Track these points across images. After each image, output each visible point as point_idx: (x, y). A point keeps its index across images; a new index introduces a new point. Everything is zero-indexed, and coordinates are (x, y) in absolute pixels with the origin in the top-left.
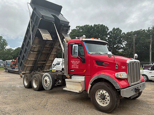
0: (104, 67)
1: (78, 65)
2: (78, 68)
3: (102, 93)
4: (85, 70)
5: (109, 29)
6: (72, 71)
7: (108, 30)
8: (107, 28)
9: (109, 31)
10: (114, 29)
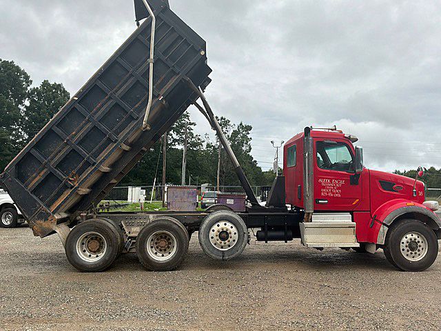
0: (395, 193)
1: (338, 188)
2: (340, 196)
3: (411, 239)
4: (358, 200)
5: (31, 81)
6: (325, 203)
7: (29, 82)
8: (27, 77)
9: (32, 87)
10: (46, 84)
